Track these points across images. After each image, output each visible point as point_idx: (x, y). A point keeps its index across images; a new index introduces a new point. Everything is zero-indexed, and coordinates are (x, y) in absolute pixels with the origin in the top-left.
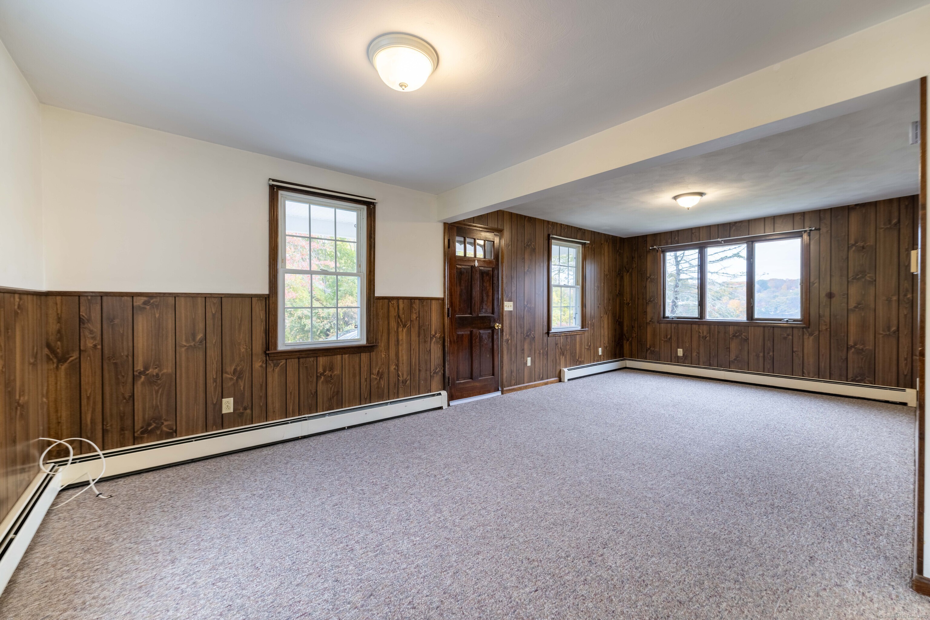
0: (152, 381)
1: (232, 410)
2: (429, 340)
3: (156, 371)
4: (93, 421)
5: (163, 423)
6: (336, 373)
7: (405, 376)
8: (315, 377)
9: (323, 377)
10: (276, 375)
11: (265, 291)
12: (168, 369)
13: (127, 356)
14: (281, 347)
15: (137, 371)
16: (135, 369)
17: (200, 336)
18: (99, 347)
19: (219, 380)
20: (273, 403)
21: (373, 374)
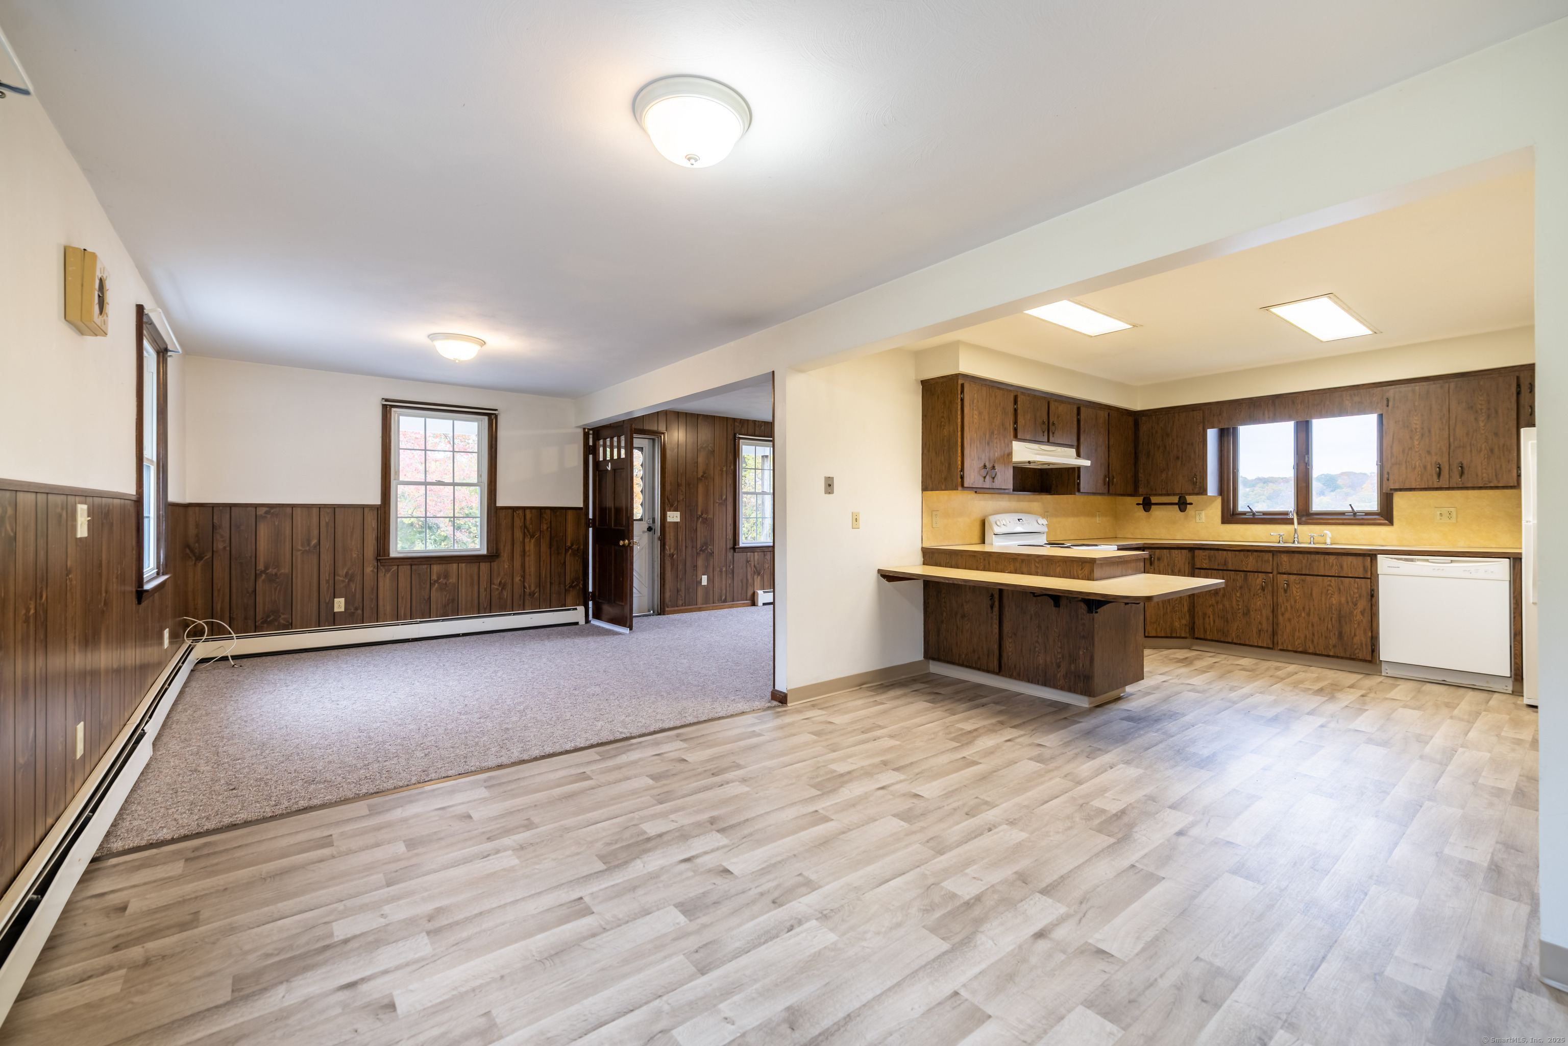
0: (272, 579)
1: (343, 609)
2: (564, 552)
3: (275, 570)
4: (222, 609)
5: (280, 616)
6: (451, 581)
7: (533, 588)
8: (429, 584)
9: (437, 584)
10: (388, 581)
11: (378, 501)
12: (285, 570)
13: (251, 557)
14: (393, 554)
15: (258, 570)
16: (257, 568)
17: (314, 542)
18: (228, 549)
19: (331, 582)
20: (384, 606)
21: (494, 584)
